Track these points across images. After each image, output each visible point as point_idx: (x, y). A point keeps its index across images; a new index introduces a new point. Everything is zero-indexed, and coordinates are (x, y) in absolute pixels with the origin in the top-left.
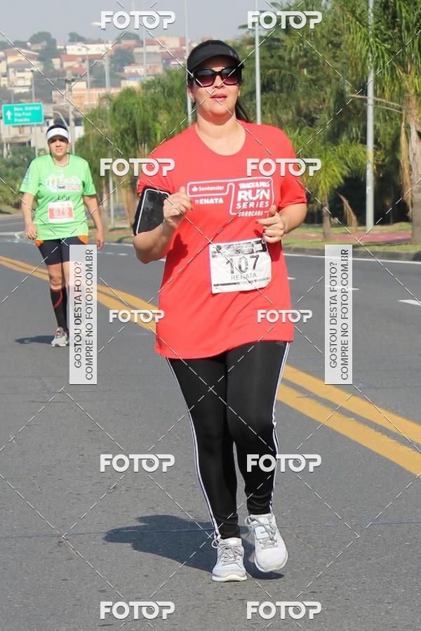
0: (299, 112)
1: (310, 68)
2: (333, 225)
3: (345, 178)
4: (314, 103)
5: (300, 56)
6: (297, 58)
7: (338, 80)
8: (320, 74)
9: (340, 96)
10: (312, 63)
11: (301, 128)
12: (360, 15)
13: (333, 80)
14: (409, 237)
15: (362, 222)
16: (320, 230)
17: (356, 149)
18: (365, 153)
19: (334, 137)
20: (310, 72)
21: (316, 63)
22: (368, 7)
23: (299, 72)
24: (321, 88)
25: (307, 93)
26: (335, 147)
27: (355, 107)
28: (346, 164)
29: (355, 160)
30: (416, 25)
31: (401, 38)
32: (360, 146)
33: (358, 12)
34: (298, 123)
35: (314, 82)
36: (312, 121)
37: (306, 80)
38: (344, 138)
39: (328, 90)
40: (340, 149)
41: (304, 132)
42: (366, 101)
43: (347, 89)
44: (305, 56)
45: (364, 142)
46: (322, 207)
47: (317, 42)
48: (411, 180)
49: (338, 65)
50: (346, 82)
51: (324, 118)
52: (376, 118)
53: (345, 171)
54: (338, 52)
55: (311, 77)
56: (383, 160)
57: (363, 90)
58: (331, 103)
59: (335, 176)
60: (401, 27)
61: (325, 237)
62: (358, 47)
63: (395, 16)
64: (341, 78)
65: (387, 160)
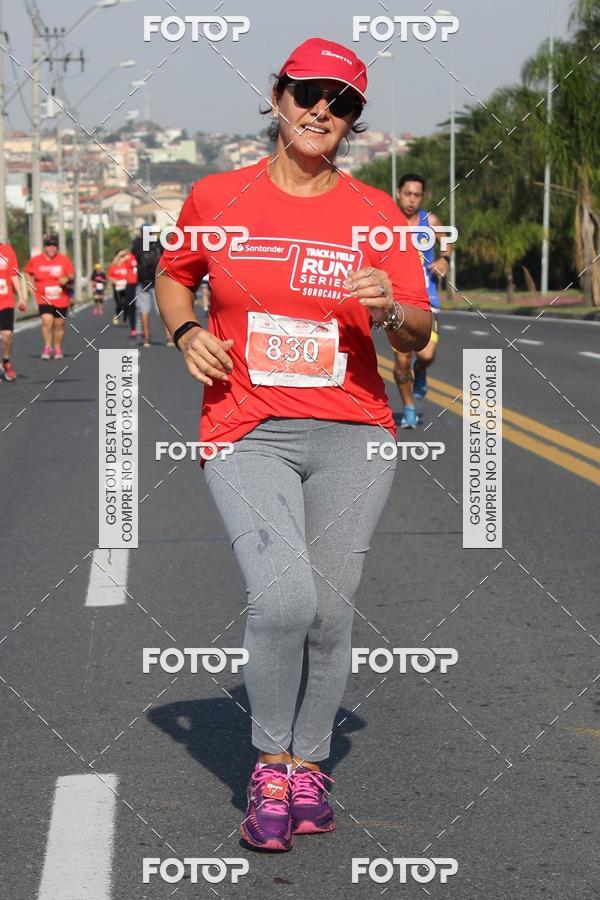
0: (485, 195)
1: (496, 160)
2: (516, 291)
3: (528, 253)
4: (499, 188)
5: (488, 150)
6: (485, 151)
7: (518, 170)
8: (504, 165)
9: (521, 182)
10: (498, 156)
11: (486, 210)
13: (515, 171)
14: (580, 301)
15: (538, 288)
16: (505, 295)
17: (534, 227)
18: (542, 231)
19: (515, 218)
20: (494, 163)
21: (501, 155)
24: (505, 176)
25: (492, 181)
26: (517, 226)
27: (534, 192)
28: (528, 240)
29: (533, 236)
31: (577, 136)
32: (538, 225)
34: (484, 204)
35: (498, 172)
36: (496, 204)
37: (492, 170)
38: (523, 219)
39: (511, 178)
40: (522, 227)
41: (489, 212)
42: (543, 187)
43: (527, 177)
45: (540, 221)
49: (519, 158)
50: (526, 172)
51: (507, 201)
52: (551, 201)
53: (527, 246)
54: (520, 147)
55: (496, 167)
56: (555, 237)
57: (541, 178)
58: (512, 189)
59: (518, 250)
60: (576, 127)
61: (509, 300)
62: (542, 143)
63: (572, 118)
64: (522, 169)
65: (559, 237)
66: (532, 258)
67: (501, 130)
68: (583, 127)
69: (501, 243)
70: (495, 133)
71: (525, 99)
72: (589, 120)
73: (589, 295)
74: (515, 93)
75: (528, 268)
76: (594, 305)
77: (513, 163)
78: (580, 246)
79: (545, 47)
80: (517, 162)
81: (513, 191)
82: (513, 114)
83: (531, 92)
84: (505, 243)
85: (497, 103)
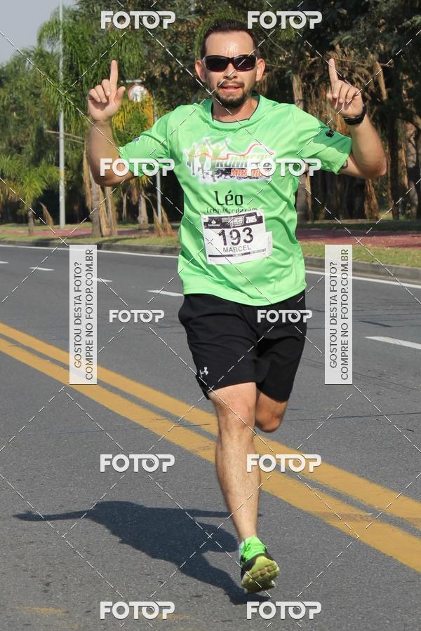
0: (10, 143)
1: (18, 112)
2: (36, 224)
3: (44, 191)
4: (22, 136)
5: (11, 103)
6: (9, 104)
7: (38, 120)
8: (25, 116)
9: (40, 131)
10: (20, 109)
11: (12, 155)
12: (53, 74)
13: (35, 121)
14: (90, 232)
15: (57, 222)
16: (27, 228)
17: (52, 169)
18: (58, 172)
19: (36, 162)
20: (18, 115)
21: (22, 108)
22: (59, 69)
23: (10, 115)
24: (26, 126)
25: (16, 130)
26: (36, 168)
27: (51, 139)
28: (45, 181)
29: (51, 178)
30: (93, 81)
31: (82, 90)
32: (55, 167)
33: (51, 71)
34: (10, 150)
35: (22, 122)
36: (20, 150)
37: (15, 120)
38: (43, 162)
39: (31, 127)
40: (40, 170)
41: (14, 157)
42: (58, 135)
43: (45, 126)
44: (14, 103)
45: (58, 165)
46: (28, 211)
47: (22, 92)
48: (91, 192)
49: (37, 110)
50: (44, 122)
51: (29, 148)
52: (66, 147)
53: (44, 186)
54: (38, 100)
55: (18, 118)
56: (72, 178)
57: (56, 128)
58: (33, 137)
59: (37, 189)
60: (82, 82)
61: (30, 233)
62: (52, 97)
63: (77, 75)
64: (41, 119)
65: (74, 177)
66: (49, 197)
67: (21, 86)
68: (87, 83)
69: (22, 184)
70: (16, 88)
71: (42, 59)
72: (92, 77)
73: (97, 227)
74: (32, 54)
75: (45, 205)
76: (102, 236)
77: (33, 114)
78: (88, 185)
79: (56, 13)
80: (37, 113)
81: (34, 139)
82: (32, 72)
83: (48, 53)
84: (25, 183)
85: (18, 62)
